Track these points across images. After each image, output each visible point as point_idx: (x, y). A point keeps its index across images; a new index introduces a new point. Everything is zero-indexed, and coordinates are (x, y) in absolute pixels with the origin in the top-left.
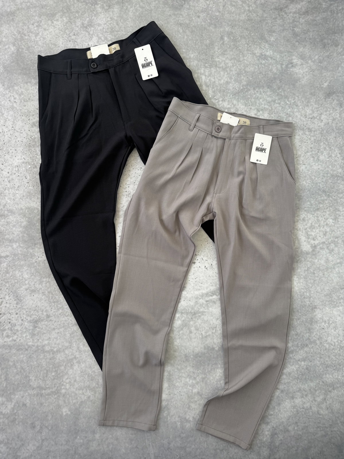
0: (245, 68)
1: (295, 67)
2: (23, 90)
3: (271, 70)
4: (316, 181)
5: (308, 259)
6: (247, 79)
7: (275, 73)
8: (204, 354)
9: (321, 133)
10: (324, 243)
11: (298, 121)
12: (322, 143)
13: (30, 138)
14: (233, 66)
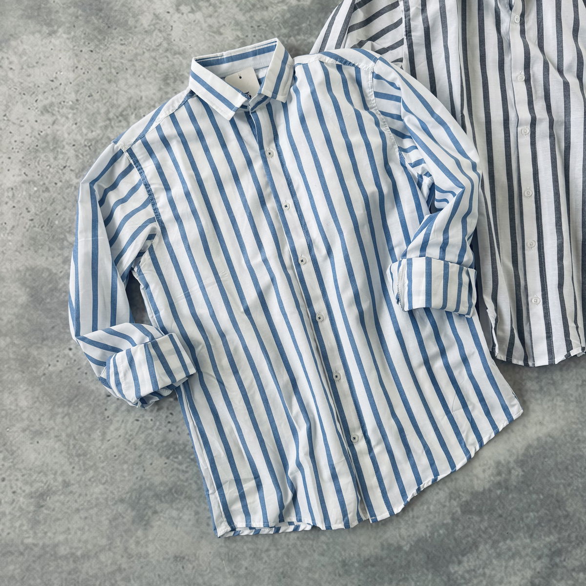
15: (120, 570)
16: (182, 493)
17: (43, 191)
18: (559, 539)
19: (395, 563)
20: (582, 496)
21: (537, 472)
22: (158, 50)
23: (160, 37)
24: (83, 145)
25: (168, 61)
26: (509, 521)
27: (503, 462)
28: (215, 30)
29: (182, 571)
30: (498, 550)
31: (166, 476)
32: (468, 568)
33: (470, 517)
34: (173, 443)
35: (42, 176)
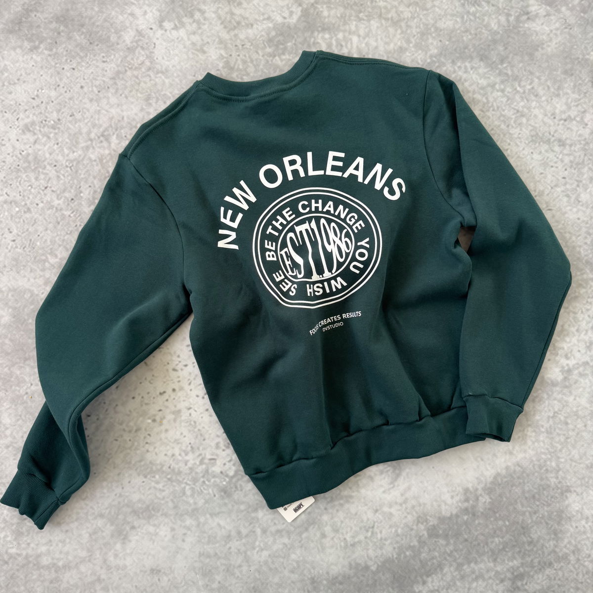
0: (436, 22)
1: (533, 20)
2: (7, 63)
3: (487, 26)
4: (573, 242)
5: (555, 395)
6: (439, 44)
7: (495, 31)
8: (349, 578)
9: (585, 150)
10: (587, 363)
11: (537, 125)
12: (586, 169)
13: (19, 155)
14: (413, 18)
15: (99, 580)
16: (159, 511)
17: (25, 212)
18: (522, 564)
19: (362, 581)
20: (547, 523)
21: (505, 499)
22: (140, 68)
23: (143, 55)
24: (64, 166)
25: (151, 80)
26: (475, 545)
27: (471, 489)
28: (199, 48)
29: (158, 583)
30: (462, 573)
31: (144, 494)
32: (431, 588)
33: (437, 540)
34: (151, 463)
35: (24, 196)
